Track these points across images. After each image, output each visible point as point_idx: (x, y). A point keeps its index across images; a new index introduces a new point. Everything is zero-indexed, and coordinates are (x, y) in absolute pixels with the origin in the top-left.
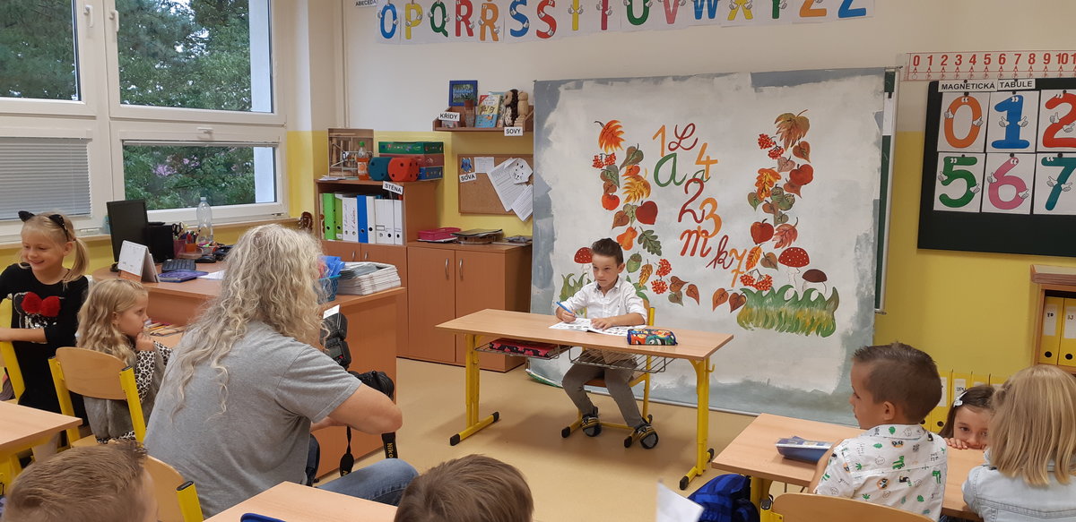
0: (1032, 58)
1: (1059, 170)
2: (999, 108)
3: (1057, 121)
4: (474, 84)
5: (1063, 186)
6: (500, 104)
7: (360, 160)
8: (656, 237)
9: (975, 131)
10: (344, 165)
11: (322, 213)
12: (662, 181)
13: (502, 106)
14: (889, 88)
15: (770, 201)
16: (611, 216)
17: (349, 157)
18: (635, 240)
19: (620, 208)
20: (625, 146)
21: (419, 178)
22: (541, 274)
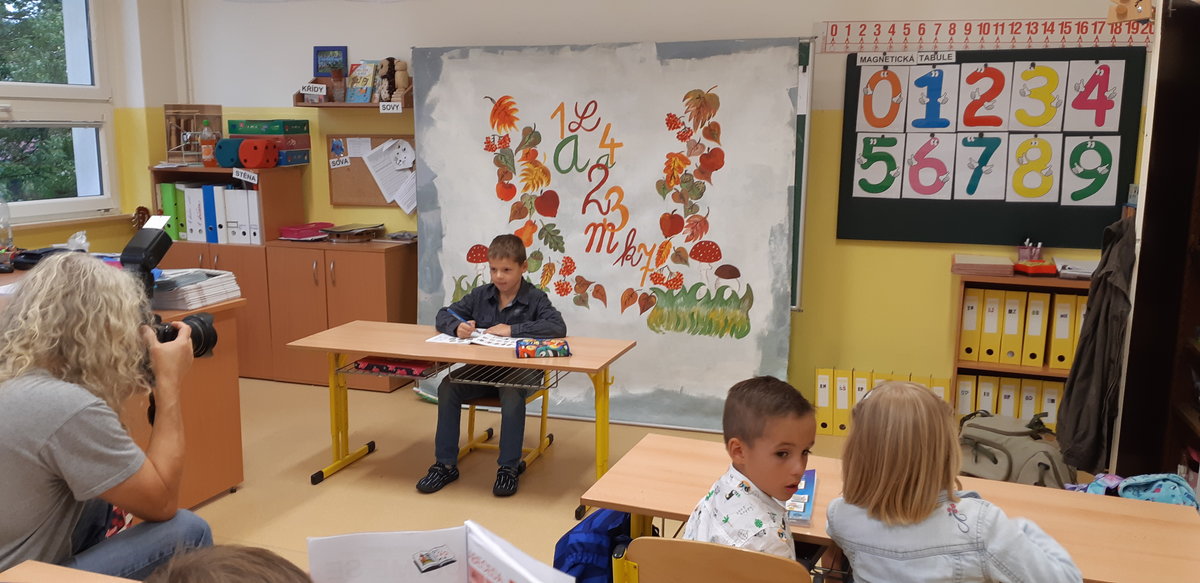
0: (953, 29)
1: (982, 150)
2: (920, 83)
3: (978, 98)
4: (344, 50)
5: (984, 168)
6: (375, 75)
7: (204, 142)
8: (558, 231)
9: (895, 108)
10: (188, 148)
11: (160, 208)
12: (564, 167)
13: (378, 77)
14: (803, 61)
15: (680, 190)
16: (507, 206)
17: (191, 139)
18: (535, 236)
19: (517, 198)
20: (520, 125)
21: (278, 163)
22: (429, 276)
